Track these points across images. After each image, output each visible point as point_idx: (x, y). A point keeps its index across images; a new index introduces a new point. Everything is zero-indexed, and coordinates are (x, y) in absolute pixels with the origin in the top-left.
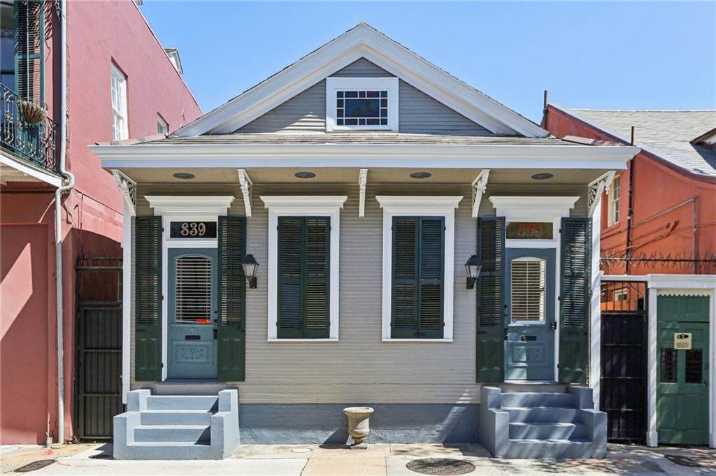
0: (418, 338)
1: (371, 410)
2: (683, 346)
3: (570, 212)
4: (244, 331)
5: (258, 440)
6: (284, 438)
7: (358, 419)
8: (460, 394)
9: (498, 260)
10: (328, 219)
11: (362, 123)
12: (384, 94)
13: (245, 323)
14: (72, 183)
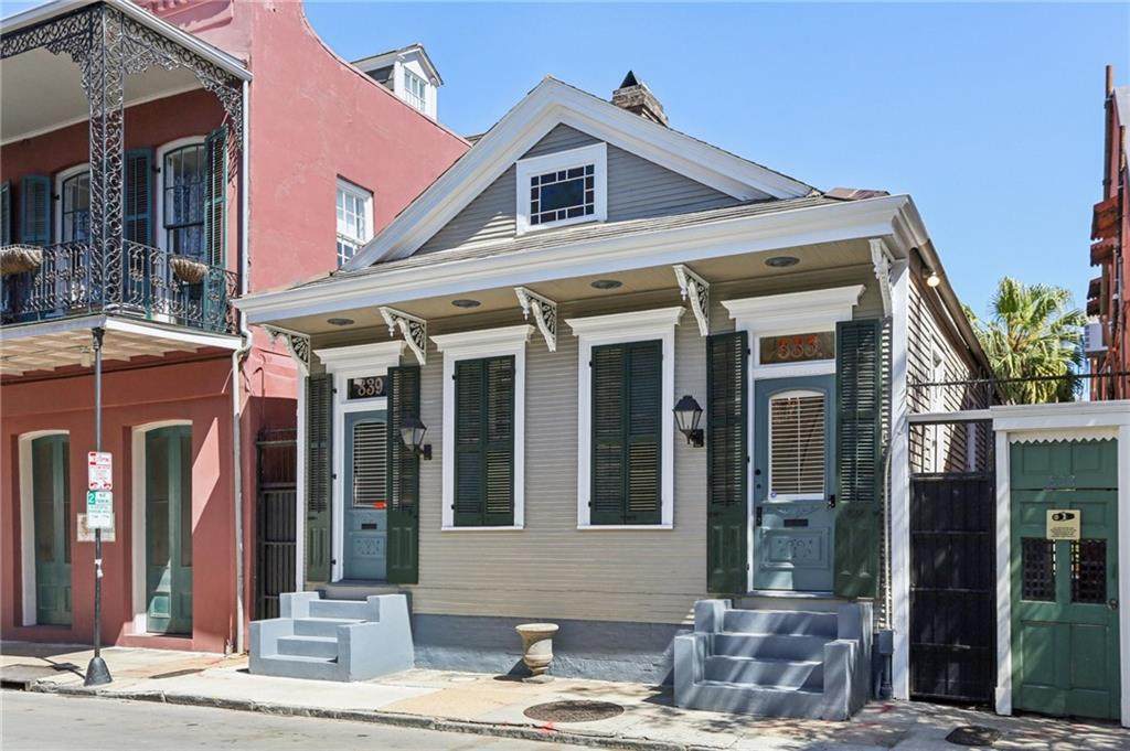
0: (625, 524)
1: (555, 627)
2: (1065, 534)
3: (854, 312)
4: (417, 517)
5: (434, 664)
6: (463, 664)
7: (529, 641)
8: (685, 610)
9: (738, 399)
10: (512, 358)
11: (562, 216)
12: (590, 169)
13: (418, 507)
14: (249, 342)
